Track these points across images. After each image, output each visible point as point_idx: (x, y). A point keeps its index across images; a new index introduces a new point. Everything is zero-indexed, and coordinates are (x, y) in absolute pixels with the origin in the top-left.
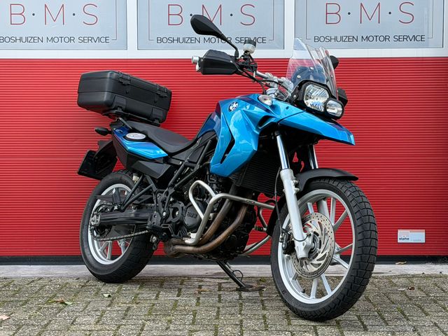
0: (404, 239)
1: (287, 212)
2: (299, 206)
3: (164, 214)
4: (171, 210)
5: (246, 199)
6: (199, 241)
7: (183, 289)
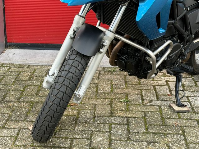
7: (157, 87)
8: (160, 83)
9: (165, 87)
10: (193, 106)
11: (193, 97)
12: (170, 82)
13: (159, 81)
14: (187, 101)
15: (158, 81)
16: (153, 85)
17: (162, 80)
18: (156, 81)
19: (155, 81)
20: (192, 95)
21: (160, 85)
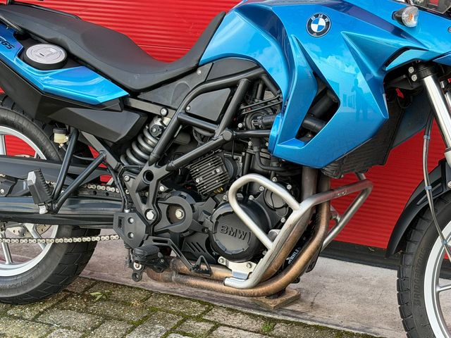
3: (150, 216)
4: (163, 208)
5: (336, 193)
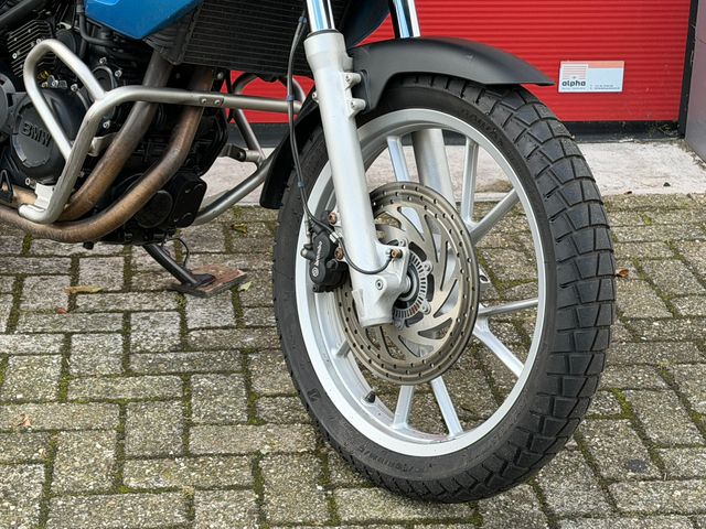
0: (572, 84)
1: (323, 157)
2: (362, 144)
5: (196, 96)
6: (64, 211)
7: (27, 281)
8: (46, 263)
9: (60, 277)
10: (134, 347)
11: (147, 314)
12: (87, 260)
13: (47, 256)
14: (118, 332)
15: (42, 256)
16: (17, 275)
17: (60, 254)
18: (38, 256)
19: (31, 260)
20: (146, 307)
21: (45, 274)
